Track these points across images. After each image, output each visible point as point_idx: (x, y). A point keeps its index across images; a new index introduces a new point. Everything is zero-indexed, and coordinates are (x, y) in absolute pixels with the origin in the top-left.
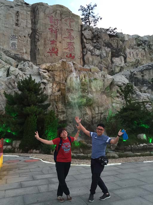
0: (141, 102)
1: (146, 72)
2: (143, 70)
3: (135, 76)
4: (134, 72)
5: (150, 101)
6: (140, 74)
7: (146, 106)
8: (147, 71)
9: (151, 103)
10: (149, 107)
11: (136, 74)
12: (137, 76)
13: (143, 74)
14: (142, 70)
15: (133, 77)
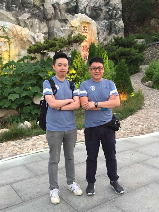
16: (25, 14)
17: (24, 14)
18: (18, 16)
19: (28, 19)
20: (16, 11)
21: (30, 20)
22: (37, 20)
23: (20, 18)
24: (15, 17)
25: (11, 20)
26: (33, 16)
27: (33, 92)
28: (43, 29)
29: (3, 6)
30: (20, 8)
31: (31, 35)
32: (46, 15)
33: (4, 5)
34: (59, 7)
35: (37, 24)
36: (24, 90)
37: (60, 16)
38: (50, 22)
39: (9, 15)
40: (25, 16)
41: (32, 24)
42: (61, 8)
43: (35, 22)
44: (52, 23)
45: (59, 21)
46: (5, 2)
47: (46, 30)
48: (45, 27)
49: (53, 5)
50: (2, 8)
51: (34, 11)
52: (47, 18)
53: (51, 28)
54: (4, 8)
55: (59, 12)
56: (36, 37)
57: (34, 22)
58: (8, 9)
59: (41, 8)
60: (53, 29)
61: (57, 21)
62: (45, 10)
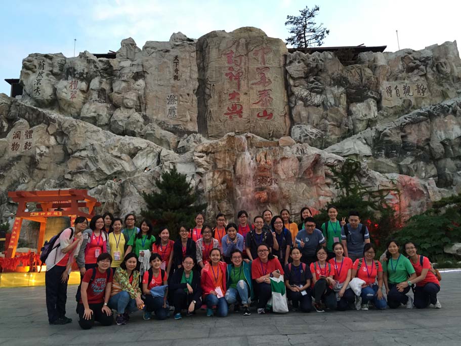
0: (376, 191)
1: (411, 127)
2: (405, 125)
3: (386, 139)
4: (385, 131)
5: (394, 188)
6: (398, 133)
7: (385, 198)
8: (414, 126)
9: (396, 192)
10: (391, 200)
11: (388, 134)
12: (390, 138)
13: (405, 132)
14: (401, 125)
15: (382, 141)
16: (407, 158)
17: (405, 158)
18: (399, 162)
19: (411, 163)
20: (396, 156)
21: (414, 164)
22: (422, 162)
23: (401, 163)
24: (395, 163)
26: (418, 158)
28: (431, 171)
29: (382, 154)
30: (401, 153)
31: (421, 184)
32: (433, 155)
34: (450, 143)
35: (422, 167)
37: (452, 153)
38: (439, 162)
39: (390, 162)
40: (408, 160)
41: (417, 168)
42: (453, 143)
43: (420, 164)
44: (442, 163)
45: (452, 159)
46: (384, 149)
47: (434, 172)
48: (433, 168)
49: (442, 143)
50: (381, 156)
51: (417, 153)
52: (436, 158)
53: (441, 169)
54: (383, 155)
55: (451, 149)
56: (427, 185)
57: (418, 165)
58: (388, 155)
59: (426, 148)
60: (445, 170)
61: (449, 160)
62: (431, 149)
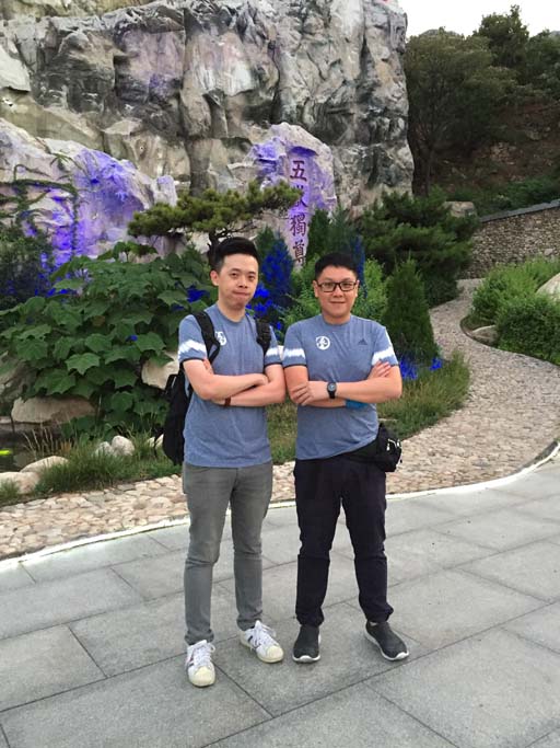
16: (125, 120)
17: (120, 120)
18: (103, 126)
19: (132, 134)
20: (98, 109)
21: (138, 138)
22: (158, 138)
23: (108, 131)
24: (94, 129)
25: (85, 135)
26: (149, 126)
27: (142, 350)
28: (176, 165)
29: (60, 95)
30: (109, 104)
31: (140, 183)
32: (186, 126)
33: (64, 93)
34: (225, 103)
35: (158, 150)
36: (115, 342)
37: (226, 128)
38: (197, 146)
39: (78, 121)
40: (125, 126)
41: (146, 149)
42: (230, 106)
43: (153, 142)
44: (203, 147)
45: (224, 144)
46: (66, 84)
47: (183, 167)
48: (183, 159)
49: (207, 97)
50: (58, 101)
51: (150, 113)
52: (190, 134)
53: (199, 162)
54: (64, 100)
55: (224, 118)
56: (154, 187)
57: (150, 144)
58: (76, 103)
59: (171, 106)
60: (207, 167)
61: (218, 143)
62: (182, 109)
